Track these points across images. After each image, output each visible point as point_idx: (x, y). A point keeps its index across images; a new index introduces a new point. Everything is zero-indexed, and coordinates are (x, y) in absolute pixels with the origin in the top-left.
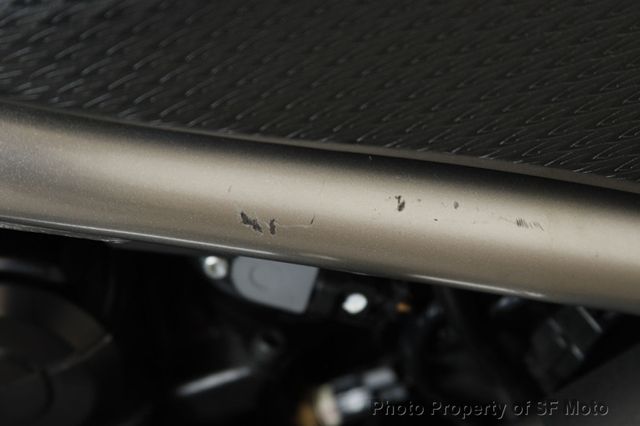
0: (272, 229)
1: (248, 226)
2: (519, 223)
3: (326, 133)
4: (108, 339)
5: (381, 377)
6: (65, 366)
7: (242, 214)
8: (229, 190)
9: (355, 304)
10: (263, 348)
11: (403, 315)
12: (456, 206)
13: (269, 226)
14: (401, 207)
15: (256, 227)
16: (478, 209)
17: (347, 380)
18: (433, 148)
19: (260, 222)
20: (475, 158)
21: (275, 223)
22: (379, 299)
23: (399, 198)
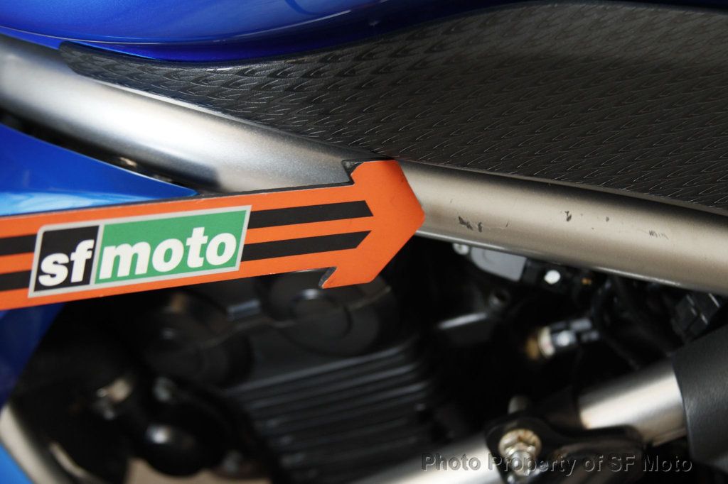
0: (480, 229)
1: (463, 226)
2: (651, 233)
3: (512, 169)
4: (388, 289)
5: (582, 324)
6: (359, 305)
7: (460, 218)
8: (451, 202)
9: (553, 277)
10: (495, 301)
11: (586, 286)
12: (608, 219)
13: (477, 227)
14: (569, 219)
15: (469, 227)
16: (623, 223)
17: (560, 325)
18: (586, 181)
19: (471, 224)
20: (616, 190)
21: (482, 225)
22: (569, 275)
23: (568, 213)
